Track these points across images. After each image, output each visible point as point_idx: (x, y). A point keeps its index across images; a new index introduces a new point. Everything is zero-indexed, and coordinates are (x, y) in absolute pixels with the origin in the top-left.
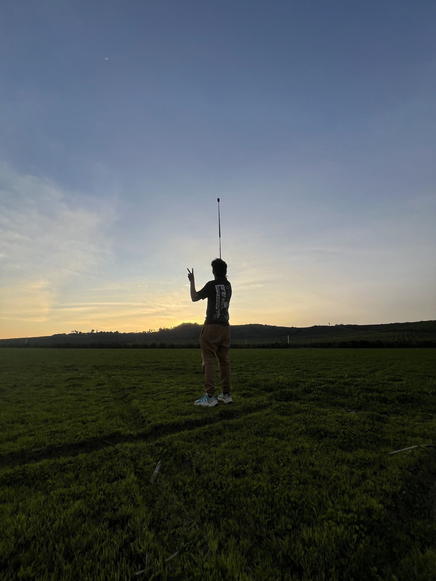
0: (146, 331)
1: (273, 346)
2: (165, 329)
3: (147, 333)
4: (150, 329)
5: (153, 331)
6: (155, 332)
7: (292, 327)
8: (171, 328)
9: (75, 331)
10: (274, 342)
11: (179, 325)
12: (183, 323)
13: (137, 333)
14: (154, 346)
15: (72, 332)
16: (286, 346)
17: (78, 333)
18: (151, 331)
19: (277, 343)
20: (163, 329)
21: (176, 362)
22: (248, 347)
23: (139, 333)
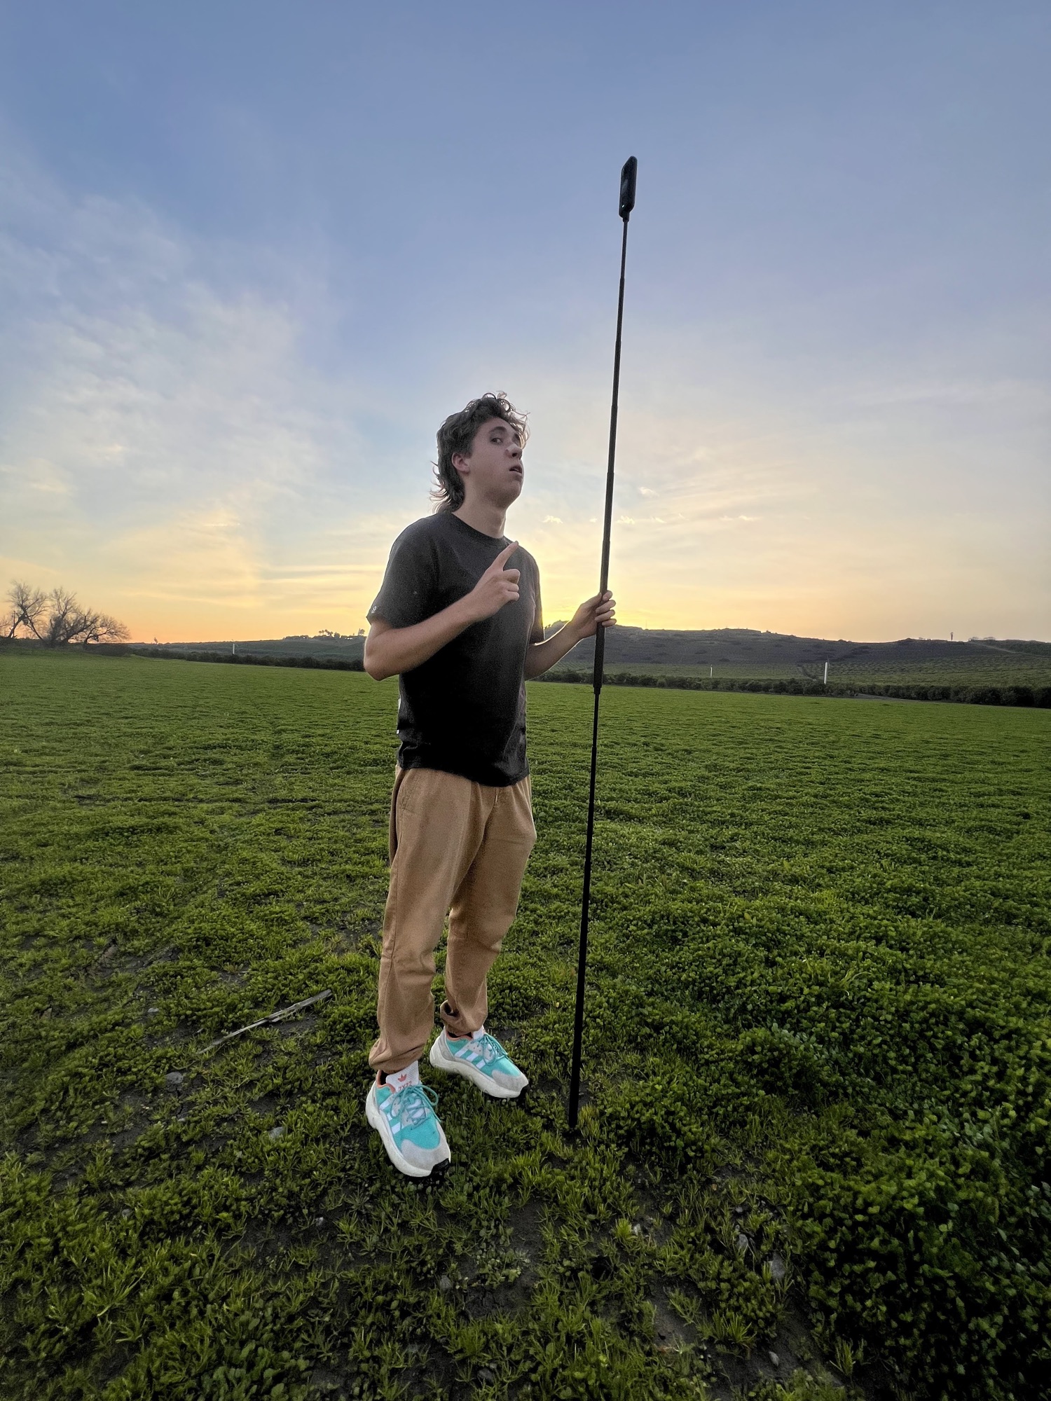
7: (841, 641)
10: (785, 679)
16: (819, 690)
19: (792, 681)
22: (715, 686)
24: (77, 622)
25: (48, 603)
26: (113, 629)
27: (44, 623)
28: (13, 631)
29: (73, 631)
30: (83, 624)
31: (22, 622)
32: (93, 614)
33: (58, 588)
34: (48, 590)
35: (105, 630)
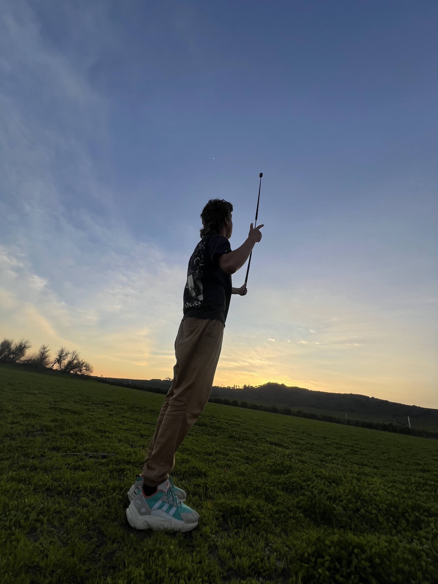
0: (231, 387)
1: (385, 428)
2: (250, 386)
3: (231, 388)
4: (235, 385)
5: (238, 387)
6: (239, 388)
7: (414, 406)
8: (256, 386)
9: (169, 378)
10: (387, 423)
11: (264, 384)
12: (269, 382)
13: (222, 387)
14: (235, 404)
15: (166, 378)
16: (406, 431)
17: (171, 380)
18: (235, 388)
19: (390, 424)
20: (247, 386)
21: (234, 421)
22: (349, 423)
23: (224, 387)
24: (76, 364)
25: (69, 356)
26: (88, 368)
27: (65, 364)
28: (53, 366)
29: (73, 368)
30: (79, 365)
31: (57, 362)
32: (83, 361)
33: (75, 350)
34: (71, 351)
35: (85, 368)
